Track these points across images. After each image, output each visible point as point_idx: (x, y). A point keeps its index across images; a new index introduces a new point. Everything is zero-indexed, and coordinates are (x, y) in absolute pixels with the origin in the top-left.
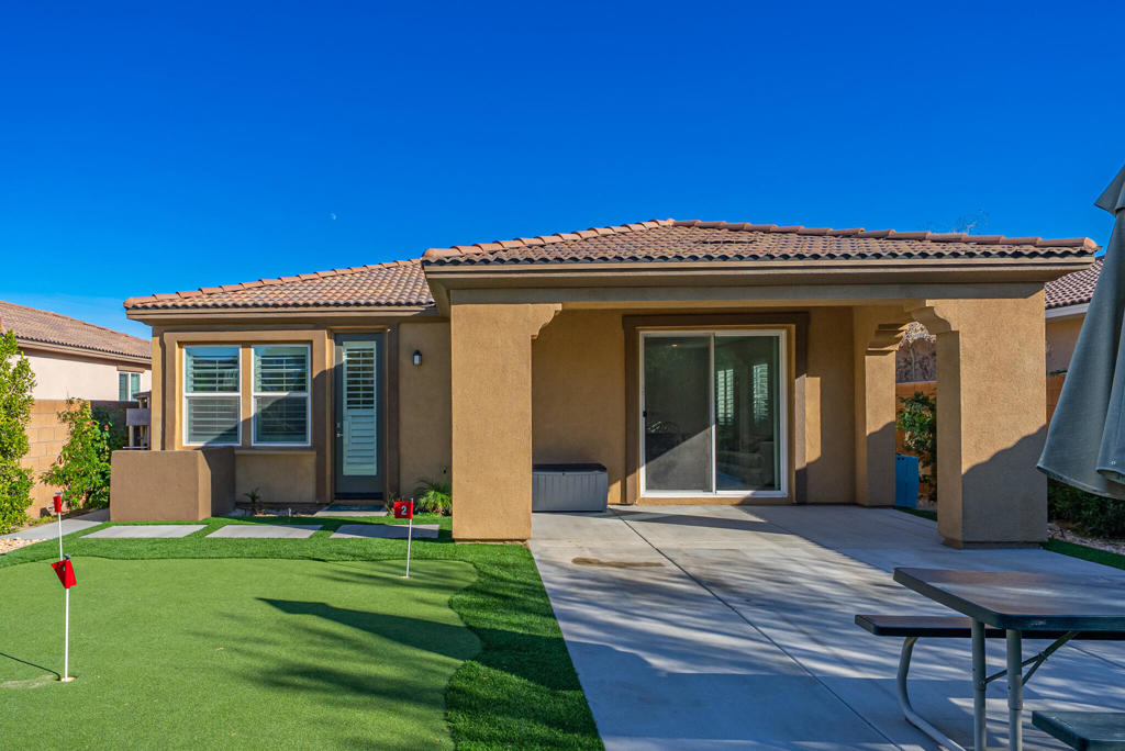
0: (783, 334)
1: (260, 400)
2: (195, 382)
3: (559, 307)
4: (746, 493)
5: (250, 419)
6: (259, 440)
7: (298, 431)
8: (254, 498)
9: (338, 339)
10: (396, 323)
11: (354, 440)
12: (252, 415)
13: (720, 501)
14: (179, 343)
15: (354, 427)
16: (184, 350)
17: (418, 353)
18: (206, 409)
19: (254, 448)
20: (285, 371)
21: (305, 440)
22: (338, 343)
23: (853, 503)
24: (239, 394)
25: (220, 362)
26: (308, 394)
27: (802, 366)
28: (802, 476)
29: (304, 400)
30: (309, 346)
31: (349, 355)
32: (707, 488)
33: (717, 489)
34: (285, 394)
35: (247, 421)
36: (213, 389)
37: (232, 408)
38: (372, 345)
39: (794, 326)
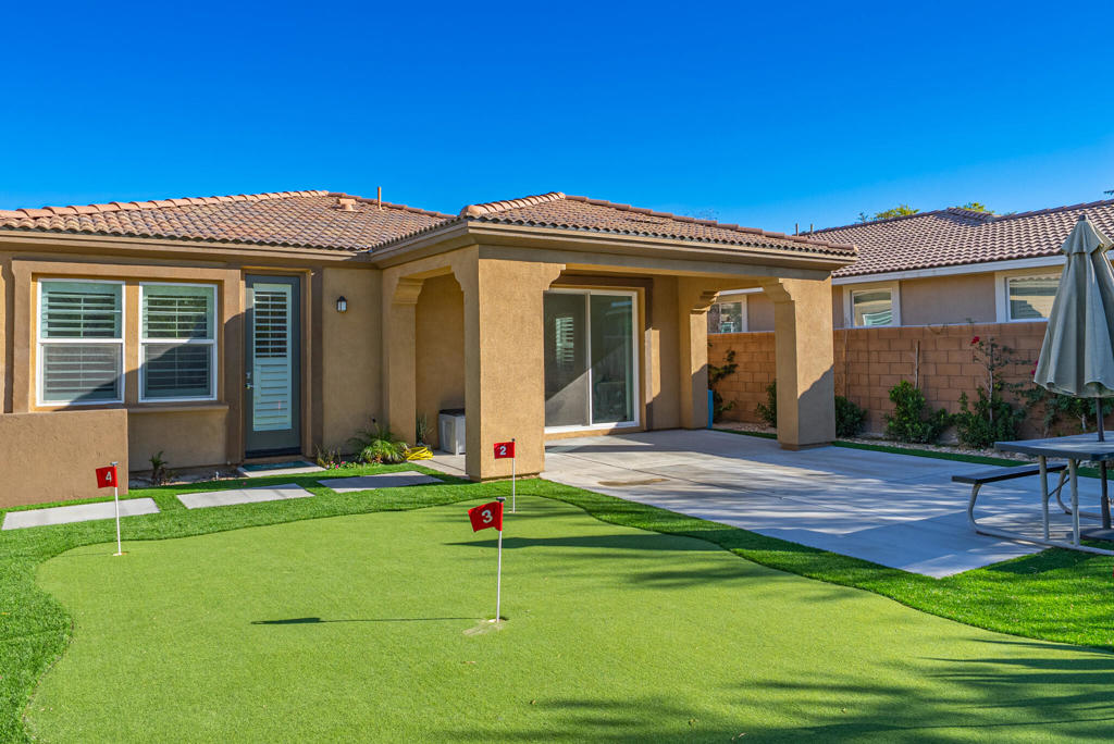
0: (634, 295)
1: (149, 348)
2: (50, 325)
3: (564, 267)
4: (612, 425)
5: (137, 370)
6: (147, 395)
7: (200, 383)
8: (156, 464)
9: (250, 280)
10: (319, 267)
11: (265, 392)
12: (140, 366)
13: (595, 434)
14: (33, 274)
15: (265, 377)
16: (39, 285)
17: (342, 299)
18: (72, 359)
19: (142, 405)
20: (177, 313)
21: (208, 393)
22: (249, 285)
23: (681, 428)
24: (122, 341)
25: (86, 301)
26: (213, 341)
27: (649, 322)
28: (650, 407)
29: (205, 349)
30: (215, 287)
31: (257, 299)
32: (585, 423)
33: (594, 422)
34: (184, 341)
35: (132, 374)
36: (77, 334)
37: (111, 358)
38: (287, 289)
39: (643, 290)
